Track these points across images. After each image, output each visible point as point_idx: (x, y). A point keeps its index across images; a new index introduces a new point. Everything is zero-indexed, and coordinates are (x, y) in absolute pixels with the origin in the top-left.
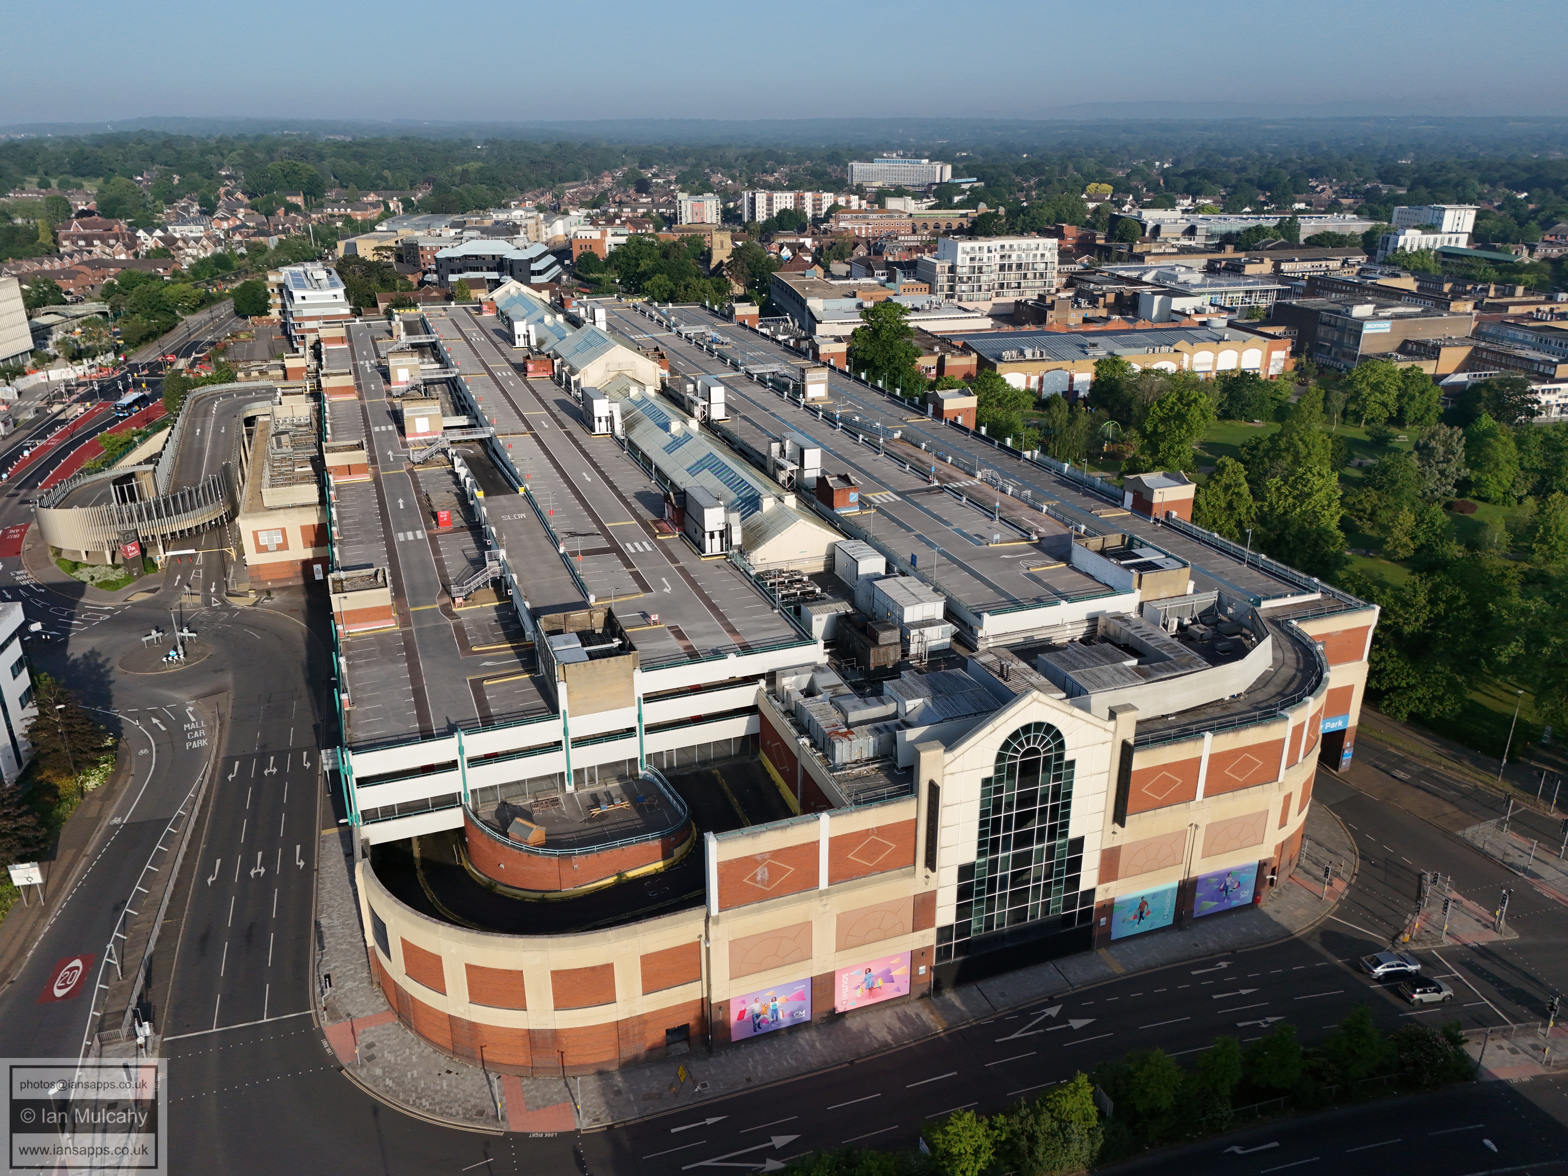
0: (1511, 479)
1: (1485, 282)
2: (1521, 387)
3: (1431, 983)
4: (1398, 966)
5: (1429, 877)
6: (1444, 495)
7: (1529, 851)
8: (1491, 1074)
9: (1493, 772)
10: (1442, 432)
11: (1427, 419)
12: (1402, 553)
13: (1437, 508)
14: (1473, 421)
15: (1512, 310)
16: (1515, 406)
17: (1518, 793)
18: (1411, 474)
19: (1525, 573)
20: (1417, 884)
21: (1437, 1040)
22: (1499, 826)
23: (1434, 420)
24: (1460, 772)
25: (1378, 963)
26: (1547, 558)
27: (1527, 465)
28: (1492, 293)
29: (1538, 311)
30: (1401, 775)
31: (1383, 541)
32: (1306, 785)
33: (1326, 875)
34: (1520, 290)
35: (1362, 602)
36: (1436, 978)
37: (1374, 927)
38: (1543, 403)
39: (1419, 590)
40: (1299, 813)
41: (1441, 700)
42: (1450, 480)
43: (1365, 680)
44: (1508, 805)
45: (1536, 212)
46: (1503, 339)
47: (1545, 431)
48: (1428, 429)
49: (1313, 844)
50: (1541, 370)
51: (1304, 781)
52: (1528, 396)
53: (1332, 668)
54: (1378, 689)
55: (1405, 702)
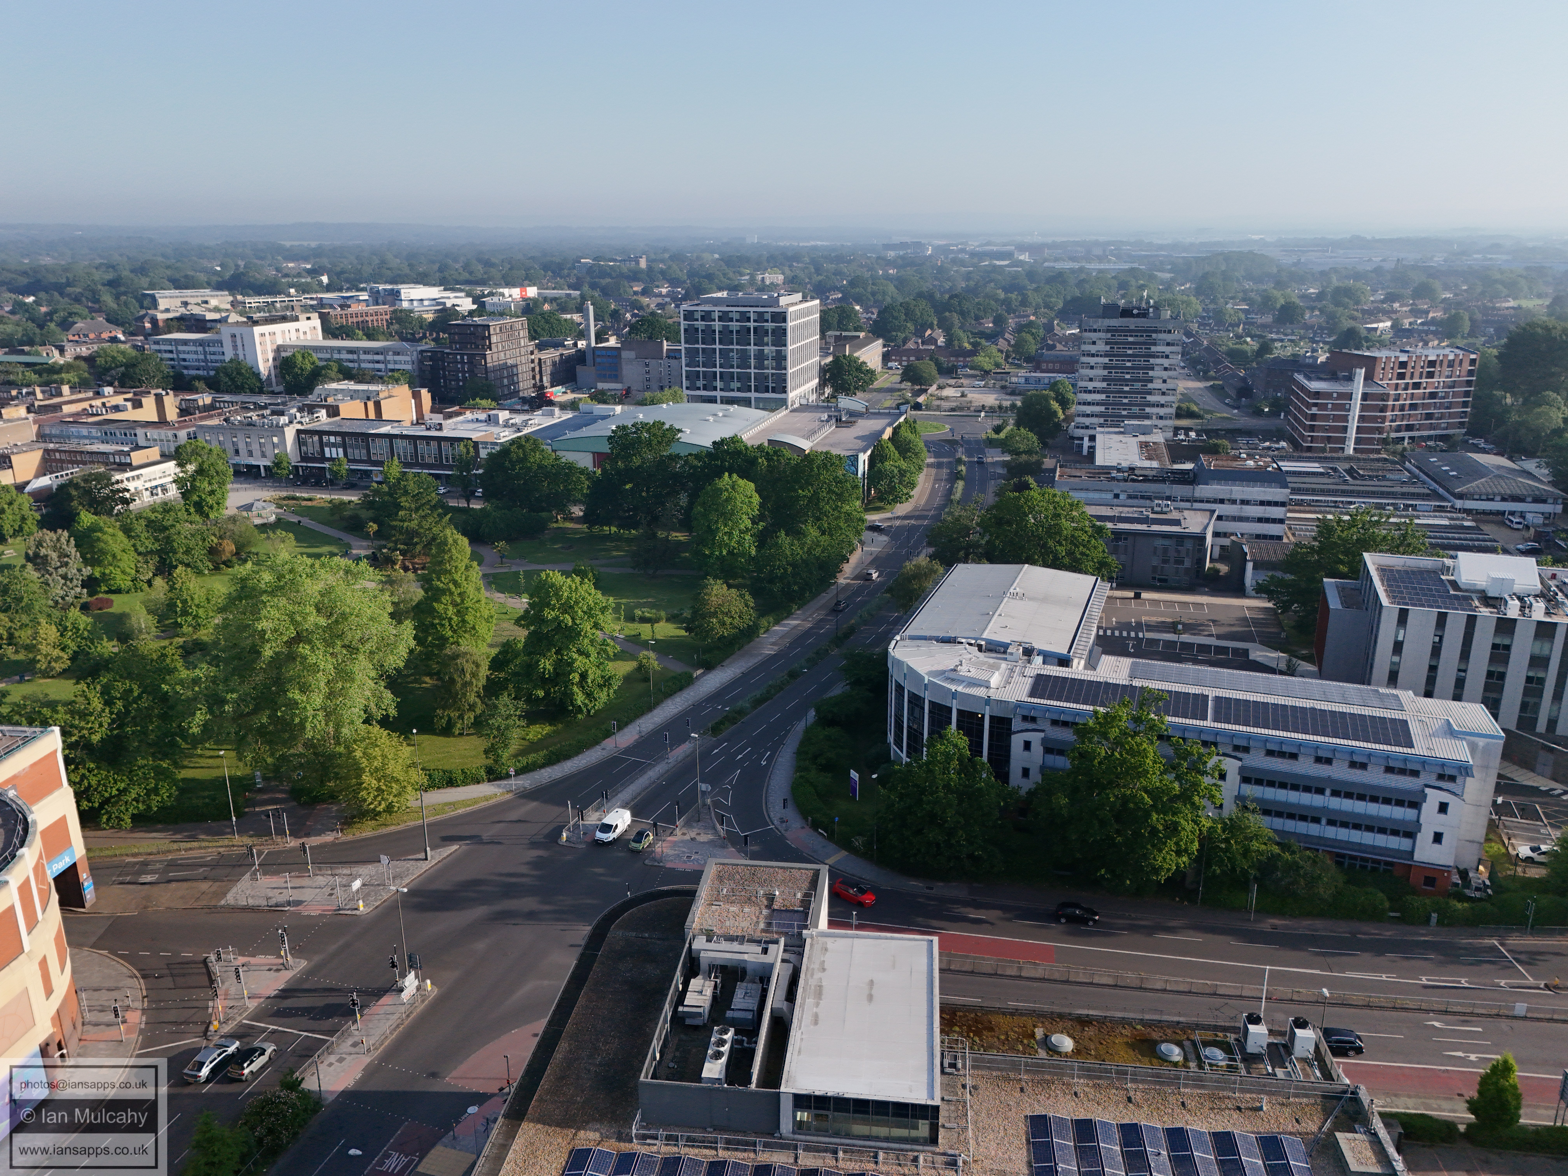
0: (133, 566)
1: (28, 385)
2: (104, 479)
3: (254, 1050)
4: (219, 1055)
5: (213, 957)
6: (76, 597)
7: (285, 885)
8: (332, 1092)
9: (229, 833)
10: (47, 538)
11: (26, 528)
12: (58, 667)
13: (74, 613)
14: (74, 521)
15: (66, 409)
16: (107, 498)
17: (255, 840)
18: (35, 587)
19: (181, 647)
20: (204, 970)
21: (279, 1097)
22: (254, 878)
23: (35, 528)
24: (200, 848)
25: (201, 1065)
26: (195, 628)
27: (141, 549)
28: (40, 396)
29: (91, 406)
30: (149, 878)
31: (34, 661)
32: (57, 939)
33: (117, 1016)
34: (66, 389)
35: (38, 729)
36: (256, 1044)
37: (181, 1035)
38: (133, 490)
39: (90, 696)
40: (62, 970)
41: (156, 791)
42: (75, 582)
43: (75, 805)
44: (252, 856)
45: (50, 314)
46: (69, 438)
47: (145, 515)
48: (32, 538)
49: (90, 992)
50: (117, 460)
51: (53, 935)
52: (116, 486)
53: (34, 808)
54: (92, 808)
55: (123, 808)
